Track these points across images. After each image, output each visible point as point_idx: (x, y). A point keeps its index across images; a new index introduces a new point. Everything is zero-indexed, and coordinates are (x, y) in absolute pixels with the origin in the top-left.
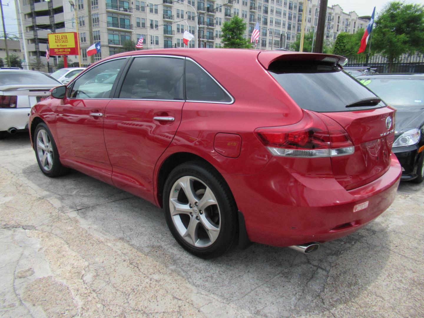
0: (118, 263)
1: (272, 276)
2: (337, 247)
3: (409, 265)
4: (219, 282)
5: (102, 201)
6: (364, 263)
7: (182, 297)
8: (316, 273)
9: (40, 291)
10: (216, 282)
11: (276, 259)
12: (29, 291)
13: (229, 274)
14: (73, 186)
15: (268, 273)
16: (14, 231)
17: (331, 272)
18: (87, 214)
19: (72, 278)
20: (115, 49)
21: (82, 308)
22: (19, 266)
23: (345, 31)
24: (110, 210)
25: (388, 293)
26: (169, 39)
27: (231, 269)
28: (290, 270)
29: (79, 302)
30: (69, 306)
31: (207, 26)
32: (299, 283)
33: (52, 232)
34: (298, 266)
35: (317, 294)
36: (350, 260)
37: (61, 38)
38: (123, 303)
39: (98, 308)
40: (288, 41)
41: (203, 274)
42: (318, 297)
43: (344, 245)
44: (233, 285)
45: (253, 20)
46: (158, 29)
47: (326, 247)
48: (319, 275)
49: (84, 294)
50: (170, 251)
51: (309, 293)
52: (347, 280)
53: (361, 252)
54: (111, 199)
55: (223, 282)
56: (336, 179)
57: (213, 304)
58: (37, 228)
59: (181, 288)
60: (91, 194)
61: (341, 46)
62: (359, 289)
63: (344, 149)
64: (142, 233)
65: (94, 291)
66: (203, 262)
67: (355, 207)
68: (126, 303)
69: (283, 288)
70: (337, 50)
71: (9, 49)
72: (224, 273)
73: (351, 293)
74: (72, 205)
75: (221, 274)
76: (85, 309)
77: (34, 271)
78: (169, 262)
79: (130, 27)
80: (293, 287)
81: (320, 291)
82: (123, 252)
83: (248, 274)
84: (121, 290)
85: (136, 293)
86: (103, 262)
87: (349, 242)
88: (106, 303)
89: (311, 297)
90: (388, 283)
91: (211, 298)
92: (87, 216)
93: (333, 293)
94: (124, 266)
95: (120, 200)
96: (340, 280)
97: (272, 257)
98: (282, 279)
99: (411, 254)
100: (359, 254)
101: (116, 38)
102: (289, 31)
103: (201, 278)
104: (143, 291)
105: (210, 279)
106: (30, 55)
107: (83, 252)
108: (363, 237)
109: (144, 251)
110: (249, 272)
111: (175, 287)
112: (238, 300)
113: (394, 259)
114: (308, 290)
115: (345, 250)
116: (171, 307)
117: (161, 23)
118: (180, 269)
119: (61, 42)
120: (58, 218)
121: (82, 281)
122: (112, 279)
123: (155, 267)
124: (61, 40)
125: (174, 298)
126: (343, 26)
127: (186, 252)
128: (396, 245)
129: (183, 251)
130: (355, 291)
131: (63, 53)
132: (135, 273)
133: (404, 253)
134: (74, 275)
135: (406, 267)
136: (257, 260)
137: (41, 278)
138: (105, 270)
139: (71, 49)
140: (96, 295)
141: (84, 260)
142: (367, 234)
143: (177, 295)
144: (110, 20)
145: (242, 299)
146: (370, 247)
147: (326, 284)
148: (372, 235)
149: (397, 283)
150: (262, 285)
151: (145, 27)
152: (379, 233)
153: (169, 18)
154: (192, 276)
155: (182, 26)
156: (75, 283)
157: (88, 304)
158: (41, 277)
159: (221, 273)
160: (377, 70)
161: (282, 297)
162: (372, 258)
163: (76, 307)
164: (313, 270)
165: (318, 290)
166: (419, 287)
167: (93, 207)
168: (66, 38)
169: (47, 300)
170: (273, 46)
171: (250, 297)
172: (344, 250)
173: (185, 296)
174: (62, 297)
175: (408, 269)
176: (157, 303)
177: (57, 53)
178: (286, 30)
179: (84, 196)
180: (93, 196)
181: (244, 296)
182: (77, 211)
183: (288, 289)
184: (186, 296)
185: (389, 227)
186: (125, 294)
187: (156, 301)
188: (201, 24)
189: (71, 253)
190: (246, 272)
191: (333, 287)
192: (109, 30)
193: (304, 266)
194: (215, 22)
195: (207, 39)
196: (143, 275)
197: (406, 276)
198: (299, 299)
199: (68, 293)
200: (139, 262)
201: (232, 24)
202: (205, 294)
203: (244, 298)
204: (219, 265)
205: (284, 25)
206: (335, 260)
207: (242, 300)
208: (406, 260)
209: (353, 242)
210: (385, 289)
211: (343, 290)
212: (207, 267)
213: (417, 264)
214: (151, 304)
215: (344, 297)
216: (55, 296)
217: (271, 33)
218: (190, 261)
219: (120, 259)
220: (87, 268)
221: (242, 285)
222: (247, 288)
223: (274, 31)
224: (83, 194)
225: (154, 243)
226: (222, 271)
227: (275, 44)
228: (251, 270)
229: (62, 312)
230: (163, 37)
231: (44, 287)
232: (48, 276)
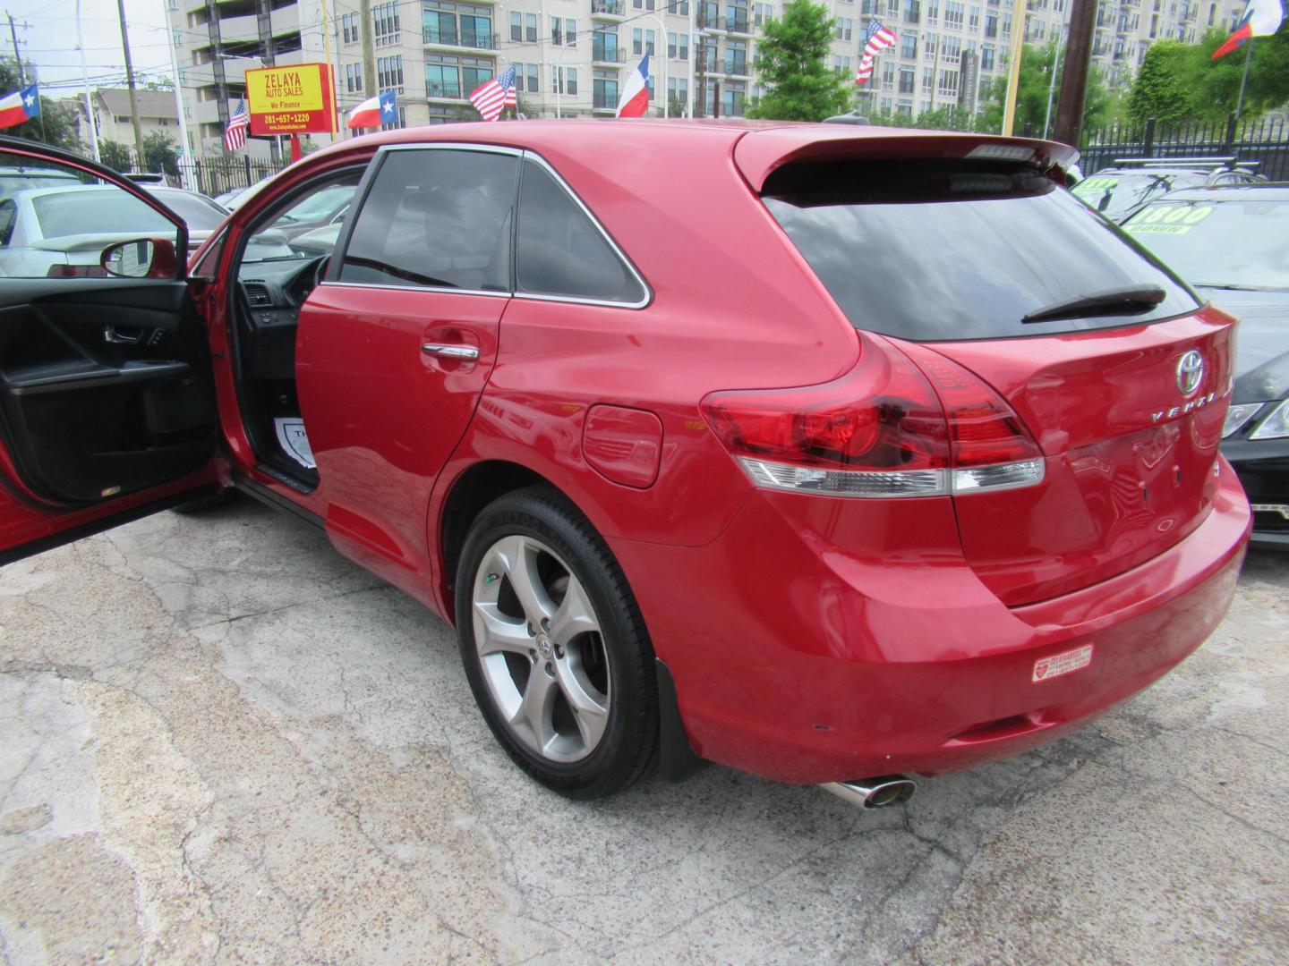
0: (303, 799)
1: (773, 870)
2: (1015, 777)
3: (1251, 854)
4: (597, 880)
5: (310, 592)
6: (1096, 839)
7: (468, 927)
8: (921, 865)
9: (51, 881)
10: (587, 879)
11: (801, 807)
12: (20, 877)
13: (637, 854)
14: (236, 544)
15: (763, 858)
16: (31, 683)
17: (973, 867)
18: (255, 634)
19: (153, 844)
20: (448, 111)
21: (157, 943)
22: (14, 794)
23: (1177, 35)
24: (326, 624)
25: (1156, 952)
26: (610, 77)
27: (648, 837)
28: (837, 849)
29: (154, 922)
30: (121, 934)
31: (726, 32)
32: (859, 898)
33: (137, 690)
34: (869, 839)
35: (909, 943)
36: (1048, 827)
37: (282, 83)
38: (281, 936)
39: (203, 948)
40: (987, 73)
41: (555, 849)
42: (908, 955)
43: (1039, 773)
44: (640, 893)
45: (872, 10)
46: (575, 45)
47: (978, 776)
48: (930, 875)
49: (174, 899)
50: (473, 764)
51: (883, 936)
52: (1023, 898)
53: (1092, 800)
54: (338, 588)
55: (611, 879)
56: (976, 570)
57: (560, 955)
58: (96, 676)
59: (472, 894)
60: (283, 570)
61: (1156, 85)
62: (1057, 931)
63: (1009, 468)
64: (401, 702)
65: (206, 888)
66: (566, 809)
67: (1036, 666)
68: (292, 934)
69: (801, 913)
70: (1143, 99)
71: (142, 118)
72: (621, 851)
73: (1026, 944)
74: (217, 604)
75: (610, 853)
76: (166, 947)
77: (55, 813)
78: (459, 802)
79: (492, 41)
80: (834, 912)
81: (920, 931)
82: (327, 764)
83: (698, 859)
84: (288, 890)
85: (329, 902)
86: (259, 794)
87: (1060, 763)
88: (233, 931)
89: (885, 953)
90: (1163, 914)
91: (558, 935)
92: (252, 639)
93: (963, 941)
94: (318, 812)
95: (364, 590)
96: (1000, 896)
97: (790, 802)
98: (806, 880)
99: (1269, 814)
100: (1086, 808)
101: (451, 76)
102: (990, 41)
103: (543, 864)
104: (352, 898)
105: (572, 866)
106: (203, 135)
107: (208, 757)
108: (1111, 743)
109: (391, 764)
110: (702, 849)
111: (454, 890)
112: (645, 945)
113: (1203, 829)
114: (881, 927)
115: (1041, 788)
116: (424, 957)
117: (584, 25)
118: (485, 830)
119: (283, 93)
120: (167, 644)
121: (179, 853)
122: (272, 851)
123: (412, 816)
124: (282, 89)
125: (444, 926)
126: (1172, 21)
127: (521, 771)
128: (1222, 780)
129: (512, 769)
130: (1040, 938)
131: (289, 127)
132: (344, 836)
133: (1243, 811)
134: (162, 832)
135: (1240, 860)
136: (739, 808)
137: (63, 839)
138: (259, 820)
139: (312, 114)
140: (209, 903)
141: (205, 786)
142: (1129, 735)
143: (453, 917)
144: (433, 21)
145: (658, 945)
146: (1130, 781)
147: (946, 907)
148: (1146, 738)
149: (1194, 918)
150: (735, 897)
151: (534, 41)
152: (1170, 733)
153: (610, 12)
154: (516, 856)
155: (651, 32)
156: (159, 861)
157: (177, 930)
158: (66, 834)
159: (613, 847)
160: (1259, 165)
161: (789, 944)
162: (1126, 823)
163: (142, 939)
164: (915, 856)
165: (913, 929)
166: (1269, 937)
167: (279, 612)
168: (298, 82)
169: (64, 910)
170: (937, 89)
171: (685, 938)
172: (1035, 790)
173: (477, 924)
174: (109, 905)
175: (1245, 869)
176: (387, 941)
177: (271, 128)
178: (980, 38)
179: (260, 575)
180: (286, 575)
181: (667, 934)
182: (227, 624)
183: (816, 916)
184: (482, 922)
185: (1210, 713)
186: (295, 904)
187: (385, 934)
188: (708, 25)
189: (171, 758)
190: (695, 849)
191: (969, 919)
192: (428, 52)
193: (888, 840)
194: (751, 17)
195: (726, 73)
196: (367, 842)
197: (1232, 897)
198: (844, 957)
199: (128, 891)
200: (364, 799)
201: (790, 27)
202: (542, 917)
203: (665, 940)
204: (614, 821)
205: (974, 21)
206: (999, 824)
207: (656, 949)
208: (1245, 835)
209: (1075, 760)
210: (1147, 938)
211: (1001, 935)
212: (574, 825)
213: (1283, 854)
214: (367, 944)
215: (997, 957)
216: (88, 898)
217: (930, 47)
218: (525, 803)
219: (311, 787)
220: (207, 812)
221: (670, 893)
222: (682, 907)
223: (941, 40)
224: (259, 569)
225: (430, 737)
226: (616, 844)
227: (943, 84)
228: (712, 845)
229: (96, 955)
230: (592, 70)
231: (66, 868)
232: (87, 833)
